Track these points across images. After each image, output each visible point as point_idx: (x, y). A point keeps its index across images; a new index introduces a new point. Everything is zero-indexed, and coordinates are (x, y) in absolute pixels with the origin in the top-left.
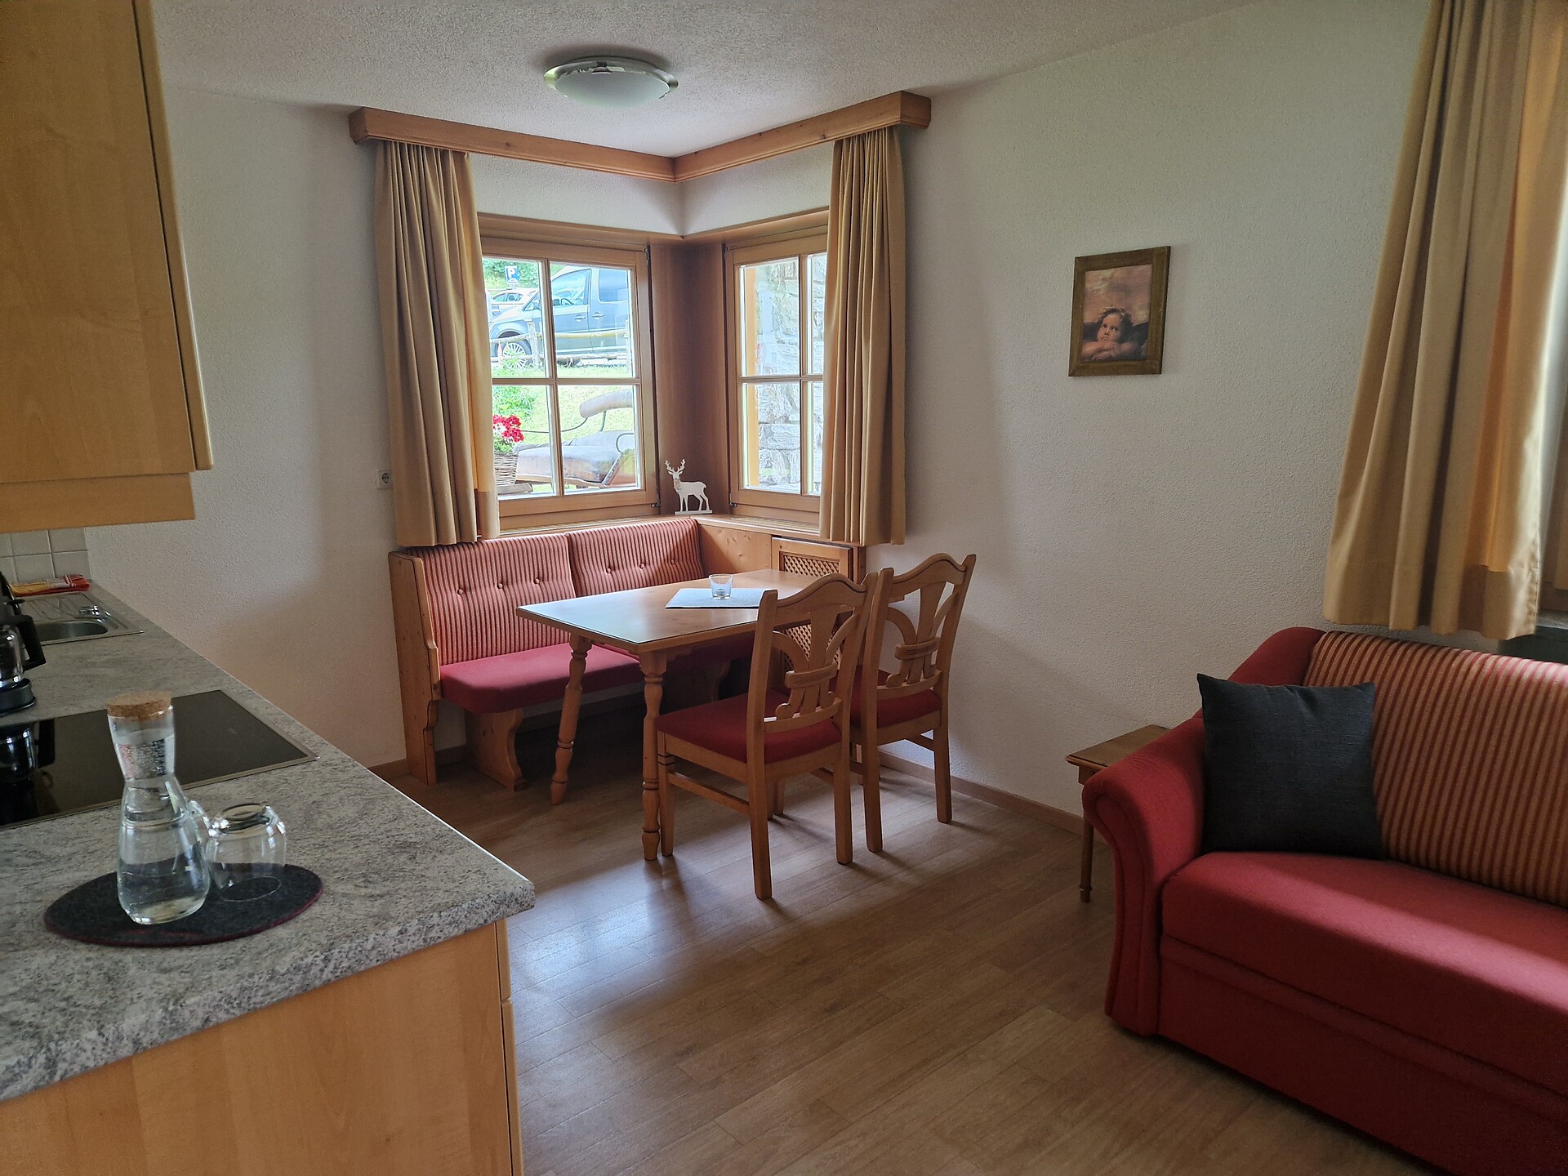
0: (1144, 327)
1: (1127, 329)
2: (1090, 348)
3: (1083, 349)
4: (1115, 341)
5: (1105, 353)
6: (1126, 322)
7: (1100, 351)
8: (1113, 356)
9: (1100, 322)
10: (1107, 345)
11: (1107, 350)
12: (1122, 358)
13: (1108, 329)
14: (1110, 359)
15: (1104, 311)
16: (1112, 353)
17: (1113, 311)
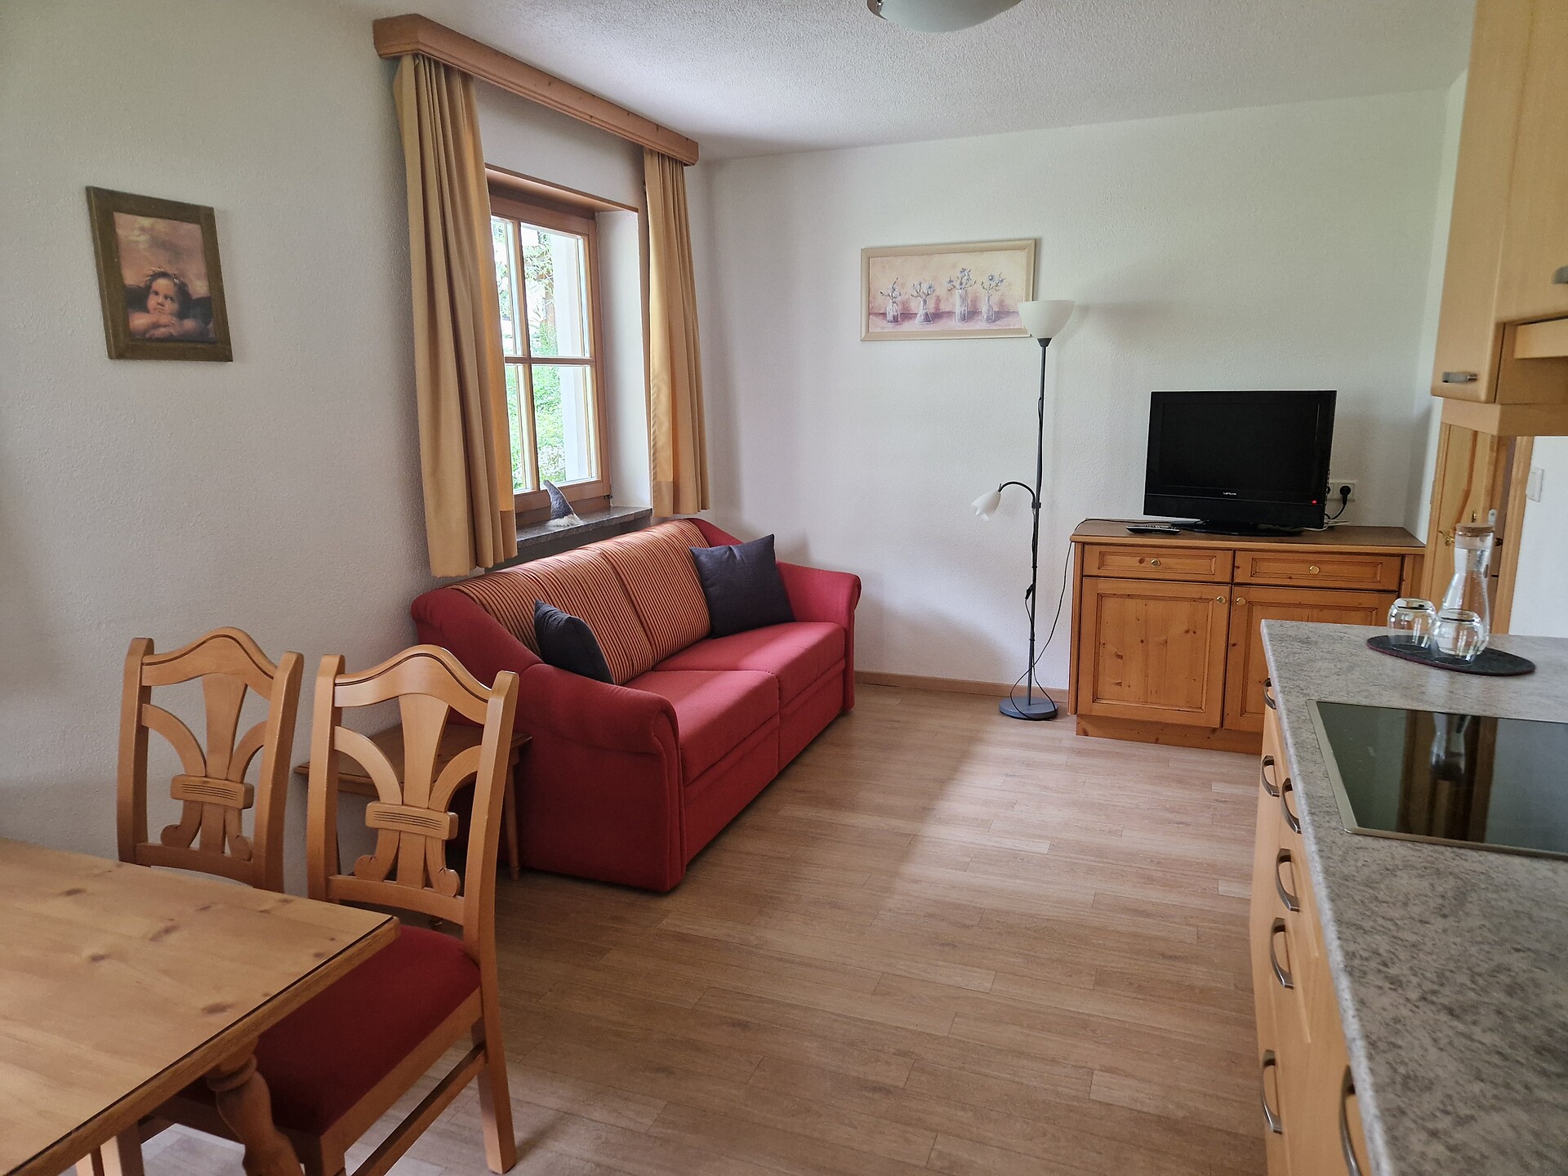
0: (204, 302)
1: (186, 303)
2: (139, 321)
3: (131, 321)
4: (172, 314)
5: (163, 330)
6: (182, 291)
7: (156, 326)
8: (174, 334)
9: (148, 288)
10: (164, 319)
11: (165, 326)
12: (183, 339)
13: (160, 299)
14: (170, 339)
15: (151, 273)
16: (172, 331)
17: (164, 275)
